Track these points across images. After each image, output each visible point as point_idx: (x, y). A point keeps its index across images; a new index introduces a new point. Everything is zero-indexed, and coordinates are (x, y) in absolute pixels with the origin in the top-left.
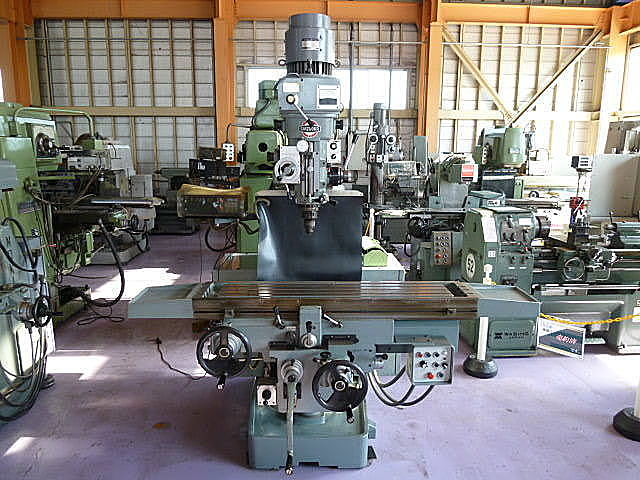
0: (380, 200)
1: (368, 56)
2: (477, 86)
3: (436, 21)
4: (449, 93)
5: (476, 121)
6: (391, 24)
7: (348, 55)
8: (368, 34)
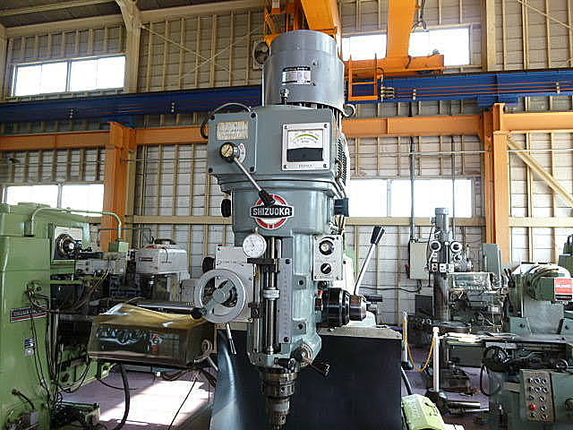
0: (446, 315)
1: (429, 167)
2: (551, 192)
3: (499, 130)
4: (518, 200)
5: (553, 228)
6: (452, 137)
7: (409, 167)
8: (428, 147)
